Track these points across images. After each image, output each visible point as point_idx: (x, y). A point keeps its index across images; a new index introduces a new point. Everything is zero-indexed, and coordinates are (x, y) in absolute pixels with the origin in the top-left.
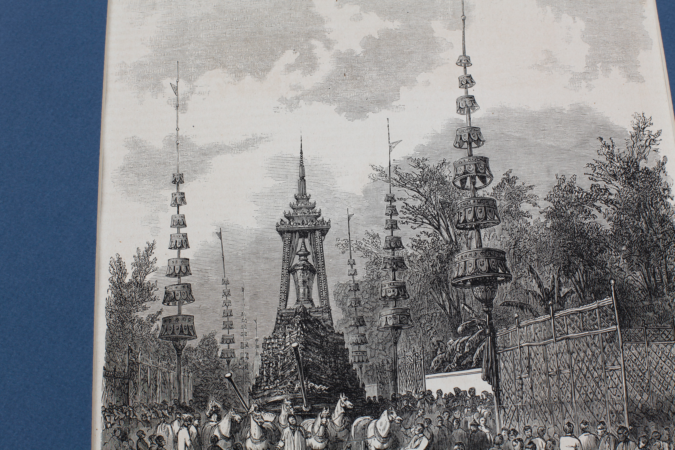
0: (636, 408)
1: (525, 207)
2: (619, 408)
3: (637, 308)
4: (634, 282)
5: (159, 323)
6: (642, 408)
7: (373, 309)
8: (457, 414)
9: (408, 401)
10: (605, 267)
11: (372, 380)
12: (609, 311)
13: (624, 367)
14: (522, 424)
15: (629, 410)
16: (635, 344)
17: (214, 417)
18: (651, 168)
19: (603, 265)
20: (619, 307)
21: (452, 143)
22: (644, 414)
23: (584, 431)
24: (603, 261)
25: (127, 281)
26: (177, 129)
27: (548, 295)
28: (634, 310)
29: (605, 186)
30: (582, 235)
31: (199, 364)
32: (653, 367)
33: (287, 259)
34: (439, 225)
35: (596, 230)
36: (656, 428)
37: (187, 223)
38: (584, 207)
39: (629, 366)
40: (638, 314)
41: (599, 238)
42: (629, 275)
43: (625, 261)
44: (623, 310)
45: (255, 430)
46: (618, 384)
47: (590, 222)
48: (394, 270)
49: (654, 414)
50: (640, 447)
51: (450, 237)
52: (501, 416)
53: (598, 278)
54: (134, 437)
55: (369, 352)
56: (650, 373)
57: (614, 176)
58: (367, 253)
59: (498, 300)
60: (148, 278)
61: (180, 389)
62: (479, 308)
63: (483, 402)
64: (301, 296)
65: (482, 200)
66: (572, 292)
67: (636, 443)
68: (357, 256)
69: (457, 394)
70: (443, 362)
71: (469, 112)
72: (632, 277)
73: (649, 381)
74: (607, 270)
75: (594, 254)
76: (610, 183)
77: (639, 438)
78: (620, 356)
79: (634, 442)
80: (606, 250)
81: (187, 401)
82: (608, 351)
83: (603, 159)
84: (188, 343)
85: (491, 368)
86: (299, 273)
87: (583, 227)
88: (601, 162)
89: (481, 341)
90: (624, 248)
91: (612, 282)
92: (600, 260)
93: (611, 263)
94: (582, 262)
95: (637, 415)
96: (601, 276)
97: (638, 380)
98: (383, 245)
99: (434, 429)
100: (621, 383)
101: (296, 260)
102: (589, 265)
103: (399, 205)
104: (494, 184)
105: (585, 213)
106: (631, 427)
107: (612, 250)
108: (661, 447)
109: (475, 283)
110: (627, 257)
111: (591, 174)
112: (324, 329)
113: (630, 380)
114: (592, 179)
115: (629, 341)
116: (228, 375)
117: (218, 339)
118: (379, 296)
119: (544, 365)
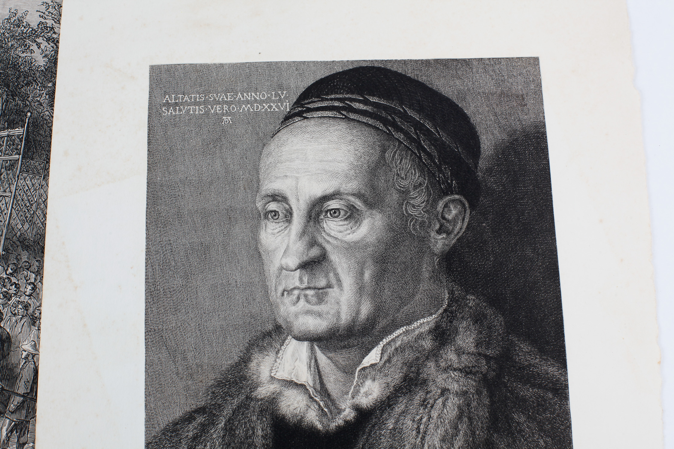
0: (14, 235)
3: (44, 142)
4: (50, 117)
6: (20, 237)
10: (26, 100)
12: (17, 141)
13: (15, 196)
15: (7, 236)
16: (32, 176)
19: (25, 98)
20: (28, 139)
22: (20, 242)
24: (26, 94)
28: (41, 143)
29: (52, 24)
30: (15, 66)
32: (42, 200)
35: (29, 64)
36: (28, 258)
38: (25, 41)
39: (20, 195)
40: (43, 149)
41: (30, 71)
42: (46, 111)
43: (47, 97)
44: (31, 142)
46: (4, 210)
47: (26, 56)
49: (30, 244)
50: (8, 273)
53: (17, 109)
56: (38, 205)
67: (4, 269)
72: (49, 112)
73: (34, 213)
74: (27, 103)
75: (20, 86)
76: (58, 22)
77: (9, 264)
78: (14, 184)
79: (3, 267)
80: (33, 84)
82: (4, 178)
87: (18, 60)
88: (56, 2)
90: (50, 85)
91: (29, 114)
92: (24, 93)
93: (33, 97)
94: (7, 91)
95: (13, 242)
96: (20, 107)
97: (23, 210)
100: (7, 209)
102: (12, 96)
105: (24, 47)
106: (4, 253)
107: (38, 85)
108: (27, 277)
110: (50, 94)
111: (42, 12)
113: (17, 208)
114: (42, 17)
115: (26, 171)
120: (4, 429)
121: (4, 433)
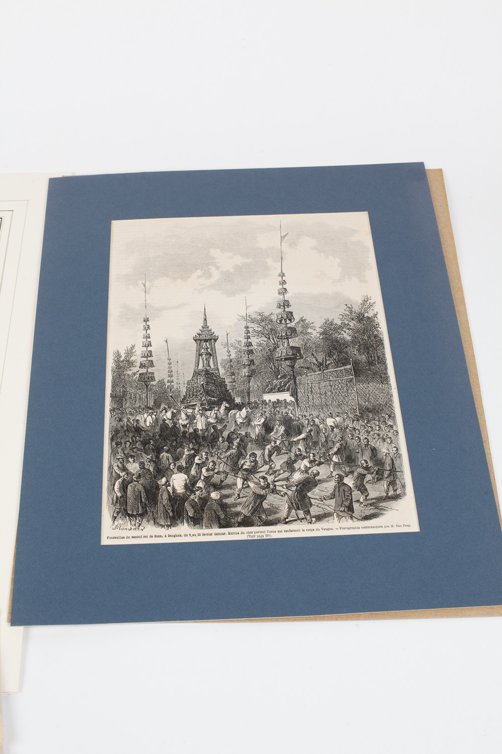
0: (363, 408)
1: (309, 330)
2: (355, 407)
5: (138, 376)
6: (365, 408)
7: (238, 369)
8: (278, 409)
9: (255, 404)
11: (239, 396)
12: (349, 370)
13: (357, 392)
14: (308, 413)
15: (359, 408)
16: (362, 383)
17: (164, 411)
18: (370, 317)
19: (347, 353)
20: (354, 369)
21: (276, 306)
22: (367, 410)
23: (338, 416)
24: (347, 351)
25: (122, 360)
26: (146, 301)
27: (321, 364)
28: (362, 370)
29: (348, 323)
30: (337, 341)
31: (157, 391)
32: (371, 392)
33: (198, 350)
34: (270, 337)
35: (343, 339)
37: (151, 337)
38: (338, 331)
39: (359, 391)
41: (345, 342)
42: (359, 357)
43: (357, 351)
44: (356, 370)
45: (183, 416)
46: (354, 398)
47: (341, 337)
48: (248, 354)
49: (371, 410)
50: (365, 423)
51: (275, 342)
52: (299, 410)
53: (344, 358)
54: (125, 420)
55: (237, 386)
57: (353, 319)
58: (236, 348)
59: (297, 366)
60: (132, 358)
61: (147, 401)
62: (288, 369)
63: (290, 404)
64: (205, 364)
65: (290, 328)
66: (332, 363)
67: (363, 421)
68: (231, 349)
69: (278, 401)
70: (271, 389)
71: (284, 294)
72: (361, 358)
74: (349, 355)
75: (342, 349)
76: (350, 322)
77: (364, 419)
78: (355, 388)
80: (348, 347)
81: (151, 405)
82: (349, 385)
83: (347, 313)
84: (152, 383)
85: (294, 391)
86: (204, 355)
87: (337, 338)
89: (289, 381)
90: (357, 347)
91: (351, 359)
92: (345, 351)
93: (351, 352)
94: (337, 351)
95: (363, 410)
96: (346, 357)
97: (363, 397)
98: (243, 344)
99: (267, 415)
101: (203, 351)
102: (340, 353)
103: (251, 330)
104: (295, 322)
105: (338, 333)
107: (351, 347)
108: (375, 423)
109: (286, 359)
111: (341, 318)
112: (216, 377)
113: (360, 397)
114: (342, 320)
115: (359, 382)
116: (171, 395)
117: (166, 381)
118: (241, 364)
119: (319, 391)
120: (385, 485)
121: (386, 487)
